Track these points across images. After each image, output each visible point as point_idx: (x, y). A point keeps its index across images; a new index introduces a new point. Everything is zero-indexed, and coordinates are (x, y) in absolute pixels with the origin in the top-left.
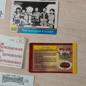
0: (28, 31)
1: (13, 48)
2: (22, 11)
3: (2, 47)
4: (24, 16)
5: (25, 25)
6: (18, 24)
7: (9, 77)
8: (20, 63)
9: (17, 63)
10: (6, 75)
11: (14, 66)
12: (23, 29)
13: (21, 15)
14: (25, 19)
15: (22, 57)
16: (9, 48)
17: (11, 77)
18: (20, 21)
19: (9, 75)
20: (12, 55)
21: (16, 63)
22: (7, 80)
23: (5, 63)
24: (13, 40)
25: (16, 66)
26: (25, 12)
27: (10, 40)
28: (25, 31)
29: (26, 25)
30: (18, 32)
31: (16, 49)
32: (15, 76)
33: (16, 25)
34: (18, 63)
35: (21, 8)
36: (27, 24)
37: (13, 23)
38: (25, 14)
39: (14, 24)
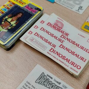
1: (78, 45)
3: (64, 37)
7: (50, 80)
8: (79, 67)
9: (75, 65)
10: (47, 75)
15: (87, 62)
16: (74, 43)
17: (53, 82)
19: (52, 78)
20: (73, 53)
21: (73, 64)
23: (57, 57)
24: (83, 37)
25: (71, 68)
27: (79, 34)
31: (82, 48)
32: (60, 83)
34: (77, 66)
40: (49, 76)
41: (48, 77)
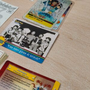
2: (18, 29)
4: (17, 33)
5: (14, 42)
6: (8, 39)
12: (9, 44)
13: (15, 32)
14: (17, 37)
18: (11, 37)
26: (21, 31)
28: (11, 47)
29: (15, 42)
30: (2, 46)
38: (20, 32)
39: (3, 37)
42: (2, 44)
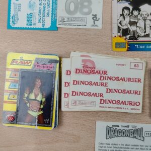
0: (146, 47)
1: (123, 79)
2: (132, 13)
3: (104, 77)
4: (136, 21)
5: (140, 37)
7: (118, 128)
8: (138, 104)
9: (133, 104)
10: (113, 126)
11: (128, 109)
12: (137, 44)
13: (131, 20)
14: (140, 27)
16: (117, 79)
17: (122, 128)
18: (131, 31)
19: (118, 126)
20: (124, 92)
21: (130, 103)
22: (114, 134)
23: (111, 105)
25: (131, 109)
26: (139, 14)
27: (117, 65)
28: (141, 47)
29: (142, 37)
30: (128, 50)
31: (129, 80)
32: (128, 126)
33: (125, 37)
34: (135, 104)
35: (131, 8)
36: (143, 34)
37: (119, 34)
38: (139, 17)
39: (120, 36)
40: (115, 126)
41: (114, 128)
42: (126, 49)
